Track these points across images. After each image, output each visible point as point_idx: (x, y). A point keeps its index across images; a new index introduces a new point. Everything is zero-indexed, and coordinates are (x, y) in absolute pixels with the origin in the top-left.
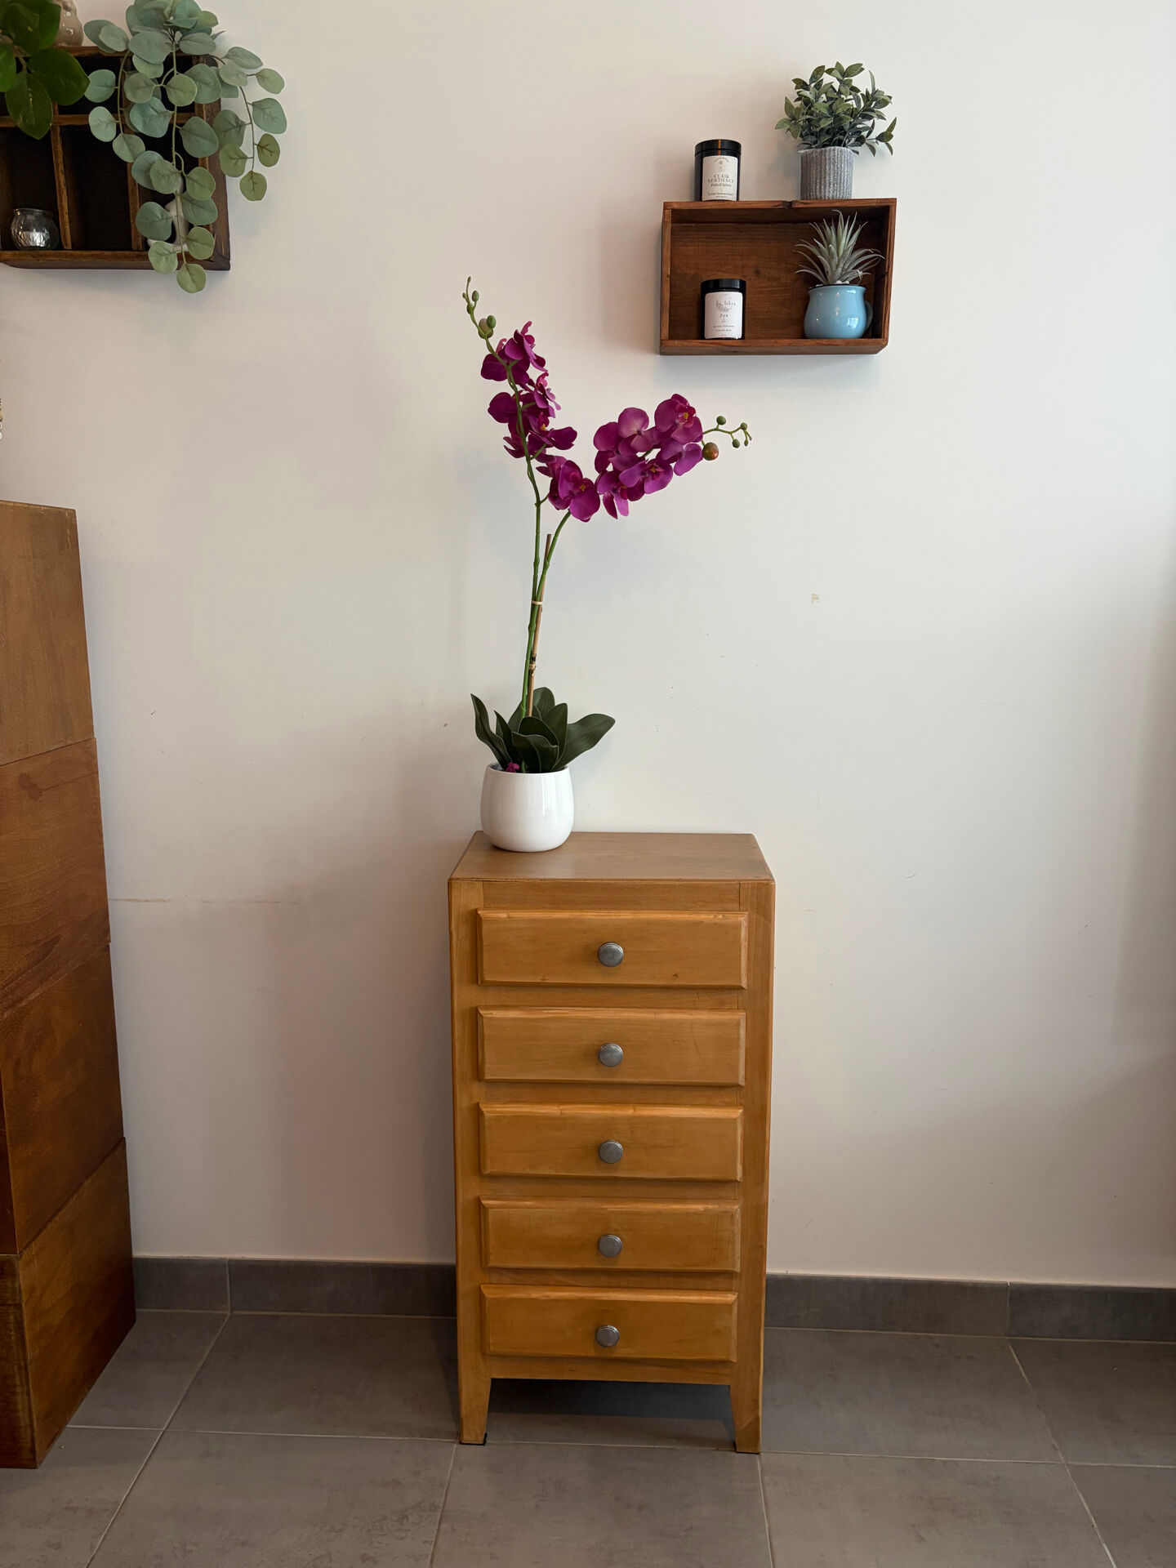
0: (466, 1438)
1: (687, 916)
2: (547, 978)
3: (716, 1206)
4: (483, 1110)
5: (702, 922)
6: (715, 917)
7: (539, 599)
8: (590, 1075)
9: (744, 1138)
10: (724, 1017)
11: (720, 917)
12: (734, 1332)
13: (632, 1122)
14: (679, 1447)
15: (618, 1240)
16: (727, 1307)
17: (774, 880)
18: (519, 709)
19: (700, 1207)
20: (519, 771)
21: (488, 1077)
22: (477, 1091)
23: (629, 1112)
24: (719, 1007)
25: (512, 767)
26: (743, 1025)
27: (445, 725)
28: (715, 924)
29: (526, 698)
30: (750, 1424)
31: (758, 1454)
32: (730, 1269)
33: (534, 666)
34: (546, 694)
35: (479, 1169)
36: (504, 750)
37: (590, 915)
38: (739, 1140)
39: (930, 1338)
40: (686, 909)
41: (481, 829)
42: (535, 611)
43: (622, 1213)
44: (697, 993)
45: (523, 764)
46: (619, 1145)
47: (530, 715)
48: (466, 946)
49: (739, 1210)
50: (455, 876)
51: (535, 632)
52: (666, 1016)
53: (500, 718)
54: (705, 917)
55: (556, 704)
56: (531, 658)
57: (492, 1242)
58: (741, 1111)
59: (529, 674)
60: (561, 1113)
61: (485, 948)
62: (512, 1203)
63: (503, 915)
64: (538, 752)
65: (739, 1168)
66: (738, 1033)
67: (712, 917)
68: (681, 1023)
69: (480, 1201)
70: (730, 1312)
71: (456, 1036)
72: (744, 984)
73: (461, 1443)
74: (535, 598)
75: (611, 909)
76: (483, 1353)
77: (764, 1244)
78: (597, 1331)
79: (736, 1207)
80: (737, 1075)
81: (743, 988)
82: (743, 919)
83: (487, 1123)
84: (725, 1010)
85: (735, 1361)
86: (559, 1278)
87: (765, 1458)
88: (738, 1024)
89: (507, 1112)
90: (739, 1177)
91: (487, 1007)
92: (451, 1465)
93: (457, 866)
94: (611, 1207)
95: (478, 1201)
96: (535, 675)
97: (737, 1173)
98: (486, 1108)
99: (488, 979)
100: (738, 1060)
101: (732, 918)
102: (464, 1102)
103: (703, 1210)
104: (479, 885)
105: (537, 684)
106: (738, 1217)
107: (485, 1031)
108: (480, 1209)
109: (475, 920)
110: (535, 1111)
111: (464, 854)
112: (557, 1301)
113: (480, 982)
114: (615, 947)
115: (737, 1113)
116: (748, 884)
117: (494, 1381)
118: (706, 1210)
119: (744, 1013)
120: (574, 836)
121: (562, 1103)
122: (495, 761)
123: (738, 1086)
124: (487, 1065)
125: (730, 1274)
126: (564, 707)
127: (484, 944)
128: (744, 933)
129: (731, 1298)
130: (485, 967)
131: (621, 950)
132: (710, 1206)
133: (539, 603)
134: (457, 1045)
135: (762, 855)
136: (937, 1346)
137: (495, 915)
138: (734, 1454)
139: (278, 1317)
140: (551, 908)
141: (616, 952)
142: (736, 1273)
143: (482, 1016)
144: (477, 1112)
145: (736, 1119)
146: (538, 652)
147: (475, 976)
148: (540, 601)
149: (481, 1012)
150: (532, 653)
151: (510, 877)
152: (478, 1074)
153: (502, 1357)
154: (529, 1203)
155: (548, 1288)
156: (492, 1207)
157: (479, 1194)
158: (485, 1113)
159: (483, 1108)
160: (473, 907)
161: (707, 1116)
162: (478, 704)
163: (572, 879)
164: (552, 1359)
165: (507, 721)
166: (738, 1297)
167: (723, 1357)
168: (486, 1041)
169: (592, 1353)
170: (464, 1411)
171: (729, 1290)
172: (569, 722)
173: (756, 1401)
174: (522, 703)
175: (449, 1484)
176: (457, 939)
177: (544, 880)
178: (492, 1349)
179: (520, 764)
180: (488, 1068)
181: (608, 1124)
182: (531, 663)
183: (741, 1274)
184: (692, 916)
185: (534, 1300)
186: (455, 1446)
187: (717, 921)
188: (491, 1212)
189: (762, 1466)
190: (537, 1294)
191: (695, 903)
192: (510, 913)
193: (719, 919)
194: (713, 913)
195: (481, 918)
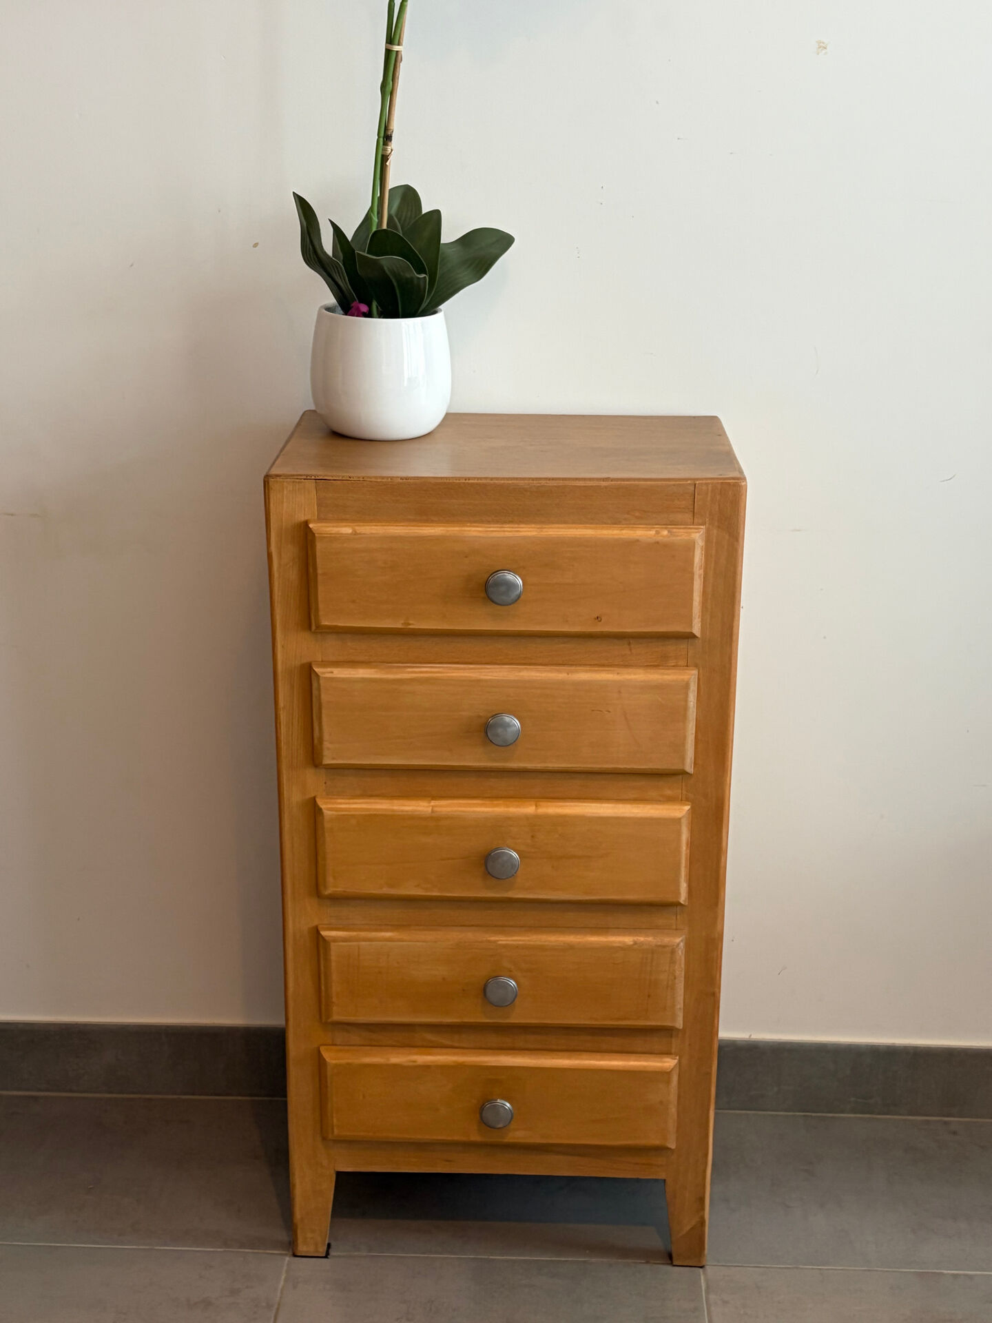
0: (302, 1248)
1: (616, 532)
2: (411, 622)
3: (650, 939)
4: (323, 806)
5: (638, 541)
6: (657, 533)
7: (396, 41)
8: (474, 758)
9: (691, 844)
10: (666, 677)
11: (665, 533)
12: (673, 1110)
13: (533, 823)
14: (593, 1260)
15: (512, 983)
16: (664, 1075)
17: (744, 479)
18: (368, 218)
19: (628, 940)
20: (369, 315)
21: (327, 761)
22: (313, 782)
23: (529, 809)
24: (659, 663)
25: (358, 309)
26: (693, 687)
27: (256, 245)
28: (658, 543)
29: (378, 202)
30: (692, 1229)
31: (701, 1267)
32: (670, 1024)
33: (389, 148)
34: (409, 196)
35: (316, 889)
36: (345, 284)
37: (475, 532)
38: (684, 848)
39: (946, 1123)
40: (616, 522)
41: (313, 408)
42: (391, 61)
43: (517, 947)
44: (629, 644)
45: (374, 304)
46: (515, 854)
47: (385, 227)
48: (293, 575)
49: (682, 944)
50: (274, 471)
51: (392, 94)
52: (583, 675)
53: (338, 232)
54: (643, 533)
55: (424, 211)
56: (385, 137)
57: (336, 988)
58: (687, 808)
59: (382, 161)
60: (433, 811)
61: (320, 578)
62: (363, 934)
63: (346, 530)
64: (395, 284)
65: (684, 886)
66: (686, 701)
67: (653, 532)
68: (603, 686)
69: (318, 932)
70: (668, 1082)
71: (281, 704)
72: (696, 630)
73: (295, 1256)
74: (390, 40)
75: (505, 522)
76: (324, 1139)
77: (717, 990)
78: (482, 1109)
79: (678, 940)
80: (683, 759)
81: (697, 637)
82: (697, 536)
83: (327, 825)
84: (669, 668)
85: (673, 1147)
86: (430, 1037)
87: (712, 1272)
88: (687, 686)
89: (355, 809)
90: (683, 898)
91: (324, 664)
92: (282, 1283)
93: (278, 457)
94: (503, 939)
95: (316, 932)
96: (392, 163)
97: (680, 894)
98: (326, 803)
99: (325, 622)
100: (685, 738)
101: (681, 535)
102: (294, 797)
103: (632, 943)
104: (310, 485)
105: (393, 181)
106: (681, 953)
107: (323, 696)
108: (319, 943)
109: (305, 537)
110: (395, 808)
111: (287, 442)
112: (427, 1068)
113: (313, 627)
114: (510, 577)
115: (681, 811)
116: (707, 484)
117: (339, 1175)
118: (635, 943)
119: (695, 672)
120: (451, 419)
121: (434, 798)
122: (331, 300)
123: (683, 773)
124: (326, 744)
125: (668, 1031)
126: (436, 215)
127: (320, 571)
128: (698, 557)
129: (669, 1063)
130: (321, 606)
131: (519, 581)
132: (642, 939)
133: (396, 48)
134: (283, 717)
135: (730, 445)
136: (955, 1133)
137: (335, 530)
138: (669, 1268)
139: (36, 1098)
140: (414, 520)
141: (511, 586)
142: (678, 1030)
143: (317, 675)
144: (314, 811)
145: (680, 819)
146: (396, 127)
147: (308, 619)
148: (399, 45)
149: (316, 670)
150: (386, 129)
151: (356, 474)
152: (313, 757)
153: (350, 1143)
154: (388, 934)
155: (416, 1050)
156: (335, 940)
157: (316, 923)
158: (326, 812)
159: (322, 804)
160: (302, 517)
161: (639, 815)
162: (305, 209)
163: (446, 478)
164: (421, 1146)
165: (349, 235)
166: (680, 1062)
167: (657, 1142)
168: (324, 711)
169: (476, 1137)
170: (298, 1214)
171: (668, 1053)
172: (442, 242)
173: (701, 1200)
174: (371, 209)
175: (279, 1304)
176: (280, 564)
177: (407, 478)
178: (336, 1131)
179: (370, 306)
180: (328, 749)
181: (499, 826)
182: (385, 144)
183: (684, 1030)
184: (624, 532)
185: (395, 1066)
186: (287, 1259)
187: (659, 538)
188: (333, 946)
189: (707, 1281)
190: (398, 1058)
191: (628, 513)
192: (356, 528)
193: (663, 536)
194: (654, 528)
195: (314, 534)
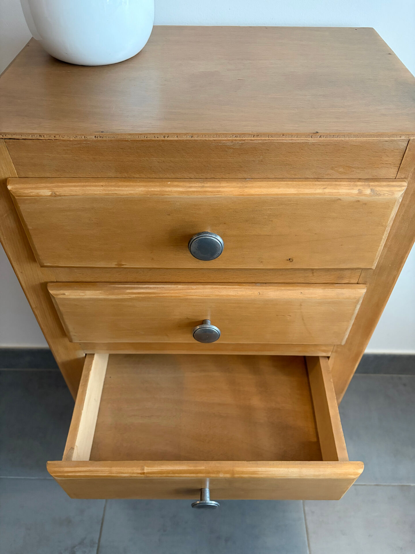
6: (360, 192)
10: (341, 295)
11: (368, 191)
21: (75, 341)
24: (336, 281)
44: (313, 272)
54: (345, 192)
63: (46, 192)
66: (354, 309)
67: (355, 191)
72: (375, 266)
84: (342, 285)
91: (59, 286)
99: (46, 261)
101: (384, 194)
107: (61, 309)
124: (72, 333)
127: (30, 227)
137: (34, 192)
143: (52, 296)
149: (50, 291)
180: (75, 336)
187: (362, 198)
191: (332, 168)
192: (56, 190)
193: (365, 195)
194: (357, 186)
195: (14, 197)
